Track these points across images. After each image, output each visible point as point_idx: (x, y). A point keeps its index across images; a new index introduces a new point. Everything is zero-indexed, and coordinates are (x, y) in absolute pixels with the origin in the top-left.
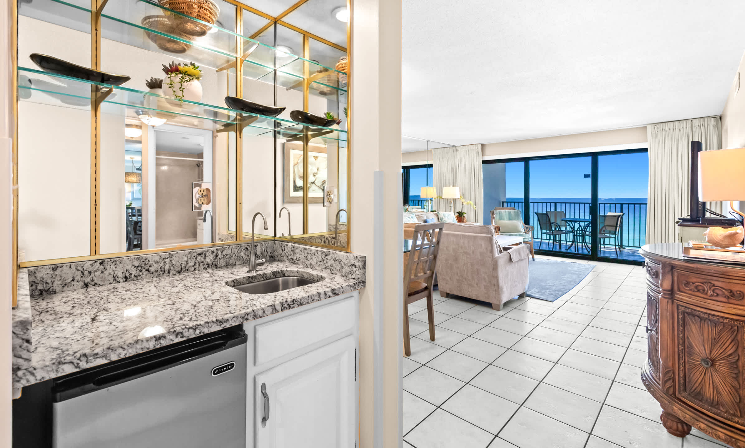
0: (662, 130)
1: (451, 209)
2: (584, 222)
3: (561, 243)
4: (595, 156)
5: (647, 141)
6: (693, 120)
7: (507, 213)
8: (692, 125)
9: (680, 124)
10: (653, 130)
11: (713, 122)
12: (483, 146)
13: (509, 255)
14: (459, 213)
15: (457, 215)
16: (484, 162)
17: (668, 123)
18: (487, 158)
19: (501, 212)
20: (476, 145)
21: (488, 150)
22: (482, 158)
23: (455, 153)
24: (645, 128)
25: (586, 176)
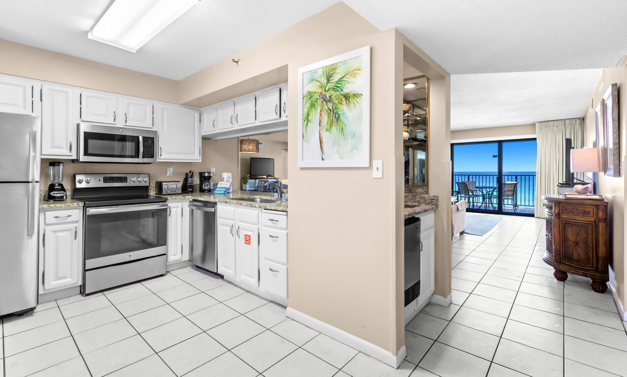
0: (546, 126)
2: (490, 188)
3: (474, 204)
4: (500, 143)
5: (535, 133)
6: (566, 120)
8: (565, 123)
9: (557, 122)
10: (540, 126)
11: (578, 121)
13: (457, 206)
17: (550, 122)
24: (535, 124)
25: (494, 156)
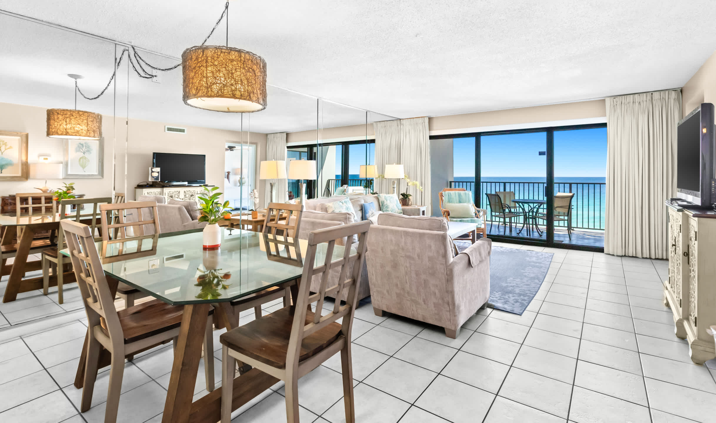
0: (621, 103)
1: (394, 191)
2: (533, 203)
3: (511, 226)
4: (550, 131)
5: (605, 116)
6: (653, 93)
7: (456, 195)
8: (652, 98)
9: (640, 97)
10: (612, 103)
11: (673, 95)
12: (430, 119)
13: (467, 258)
14: (403, 195)
15: (401, 197)
16: (431, 137)
17: (628, 96)
18: (434, 133)
19: (450, 193)
20: (423, 118)
21: (435, 124)
22: (429, 133)
23: (399, 127)
24: (603, 101)
25: (541, 153)
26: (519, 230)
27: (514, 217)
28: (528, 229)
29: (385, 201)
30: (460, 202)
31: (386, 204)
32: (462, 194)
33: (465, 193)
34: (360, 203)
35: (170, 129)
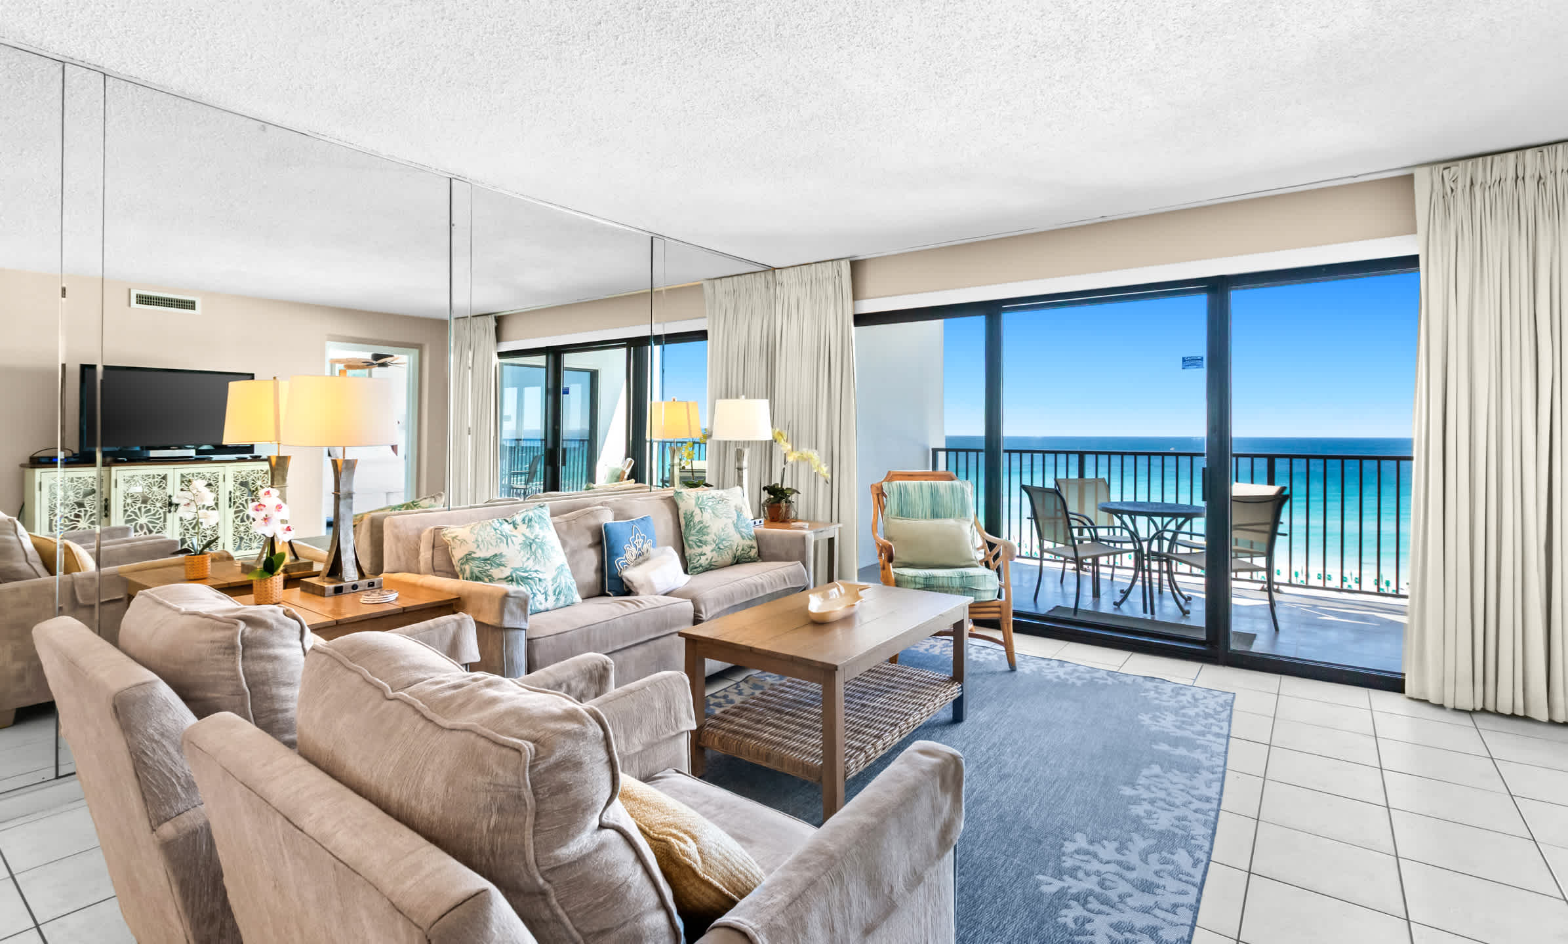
0: (1472, 184)
1: (740, 478)
2: (1163, 514)
4: (1217, 289)
5: (1414, 231)
7: (927, 495)
9: (1543, 157)
10: (1438, 185)
12: (856, 266)
14: (772, 490)
15: (765, 496)
16: (861, 320)
17: (1498, 158)
18: (868, 306)
19: (906, 487)
20: (835, 263)
21: (872, 279)
22: (854, 307)
23: (772, 290)
24: (1407, 181)
25: (1188, 362)
26: (1122, 591)
27: (1108, 555)
28: (1147, 584)
29: (697, 511)
30: (935, 515)
31: (700, 522)
32: (942, 491)
33: (952, 488)
34: (593, 522)
35: (143, 300)
